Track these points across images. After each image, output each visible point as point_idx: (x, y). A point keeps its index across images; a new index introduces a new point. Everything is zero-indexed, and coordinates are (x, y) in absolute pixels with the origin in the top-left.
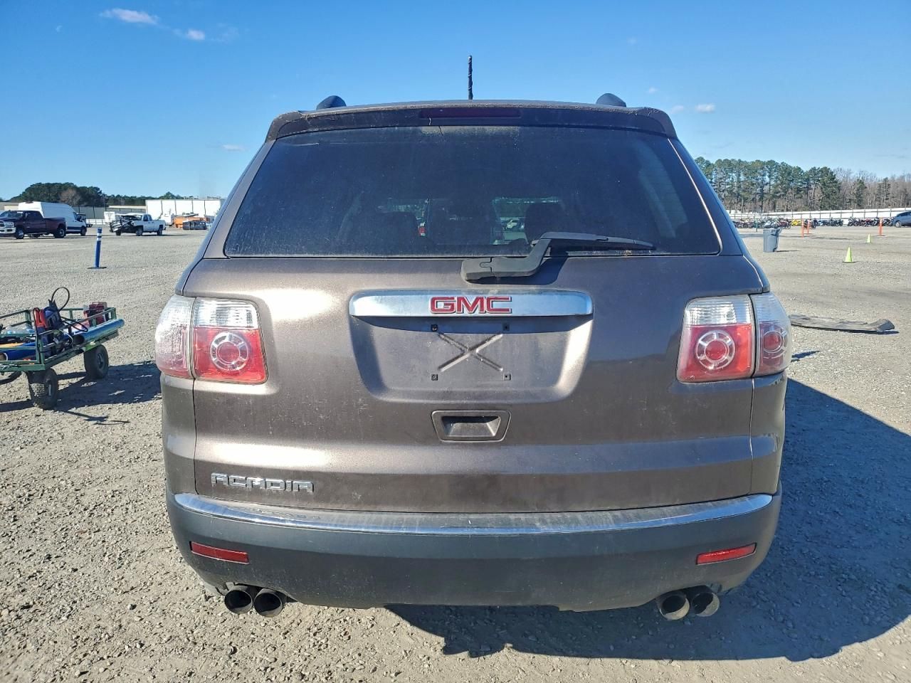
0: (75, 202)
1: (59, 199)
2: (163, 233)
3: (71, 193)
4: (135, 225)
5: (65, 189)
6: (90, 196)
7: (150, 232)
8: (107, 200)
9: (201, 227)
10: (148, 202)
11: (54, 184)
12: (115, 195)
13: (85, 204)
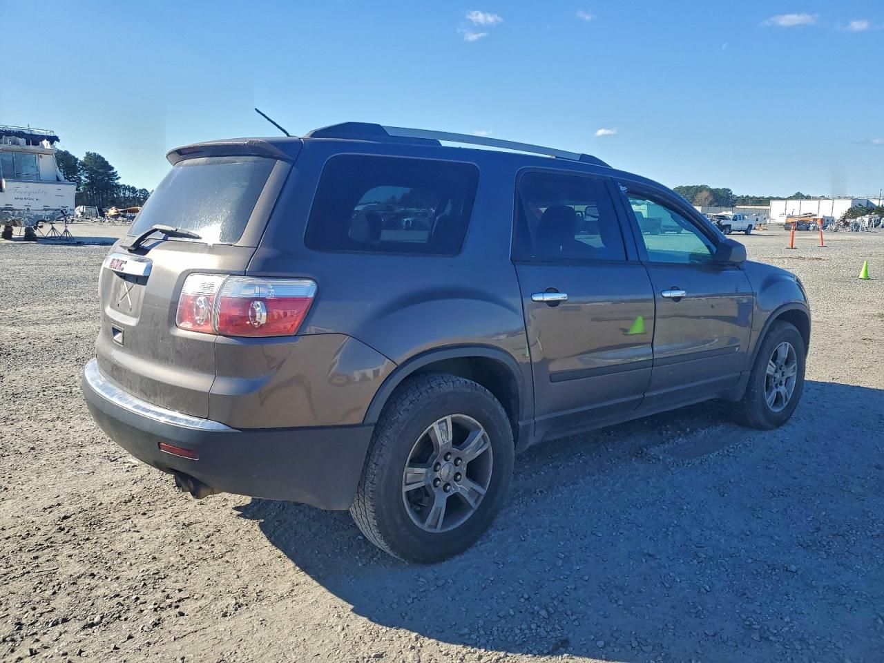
0: (707, 202)
1: (695, 200)
2: (751, 233)
3: (705, 194)
4: (723, 224)
5: (701, 192)
6: (721, 197)
7: (739, 231)
8: (735, 201)
9: (804, 228)
10: (773, 203)
11: (692, 187)
12: (745, 196)
13: (716, 204)
